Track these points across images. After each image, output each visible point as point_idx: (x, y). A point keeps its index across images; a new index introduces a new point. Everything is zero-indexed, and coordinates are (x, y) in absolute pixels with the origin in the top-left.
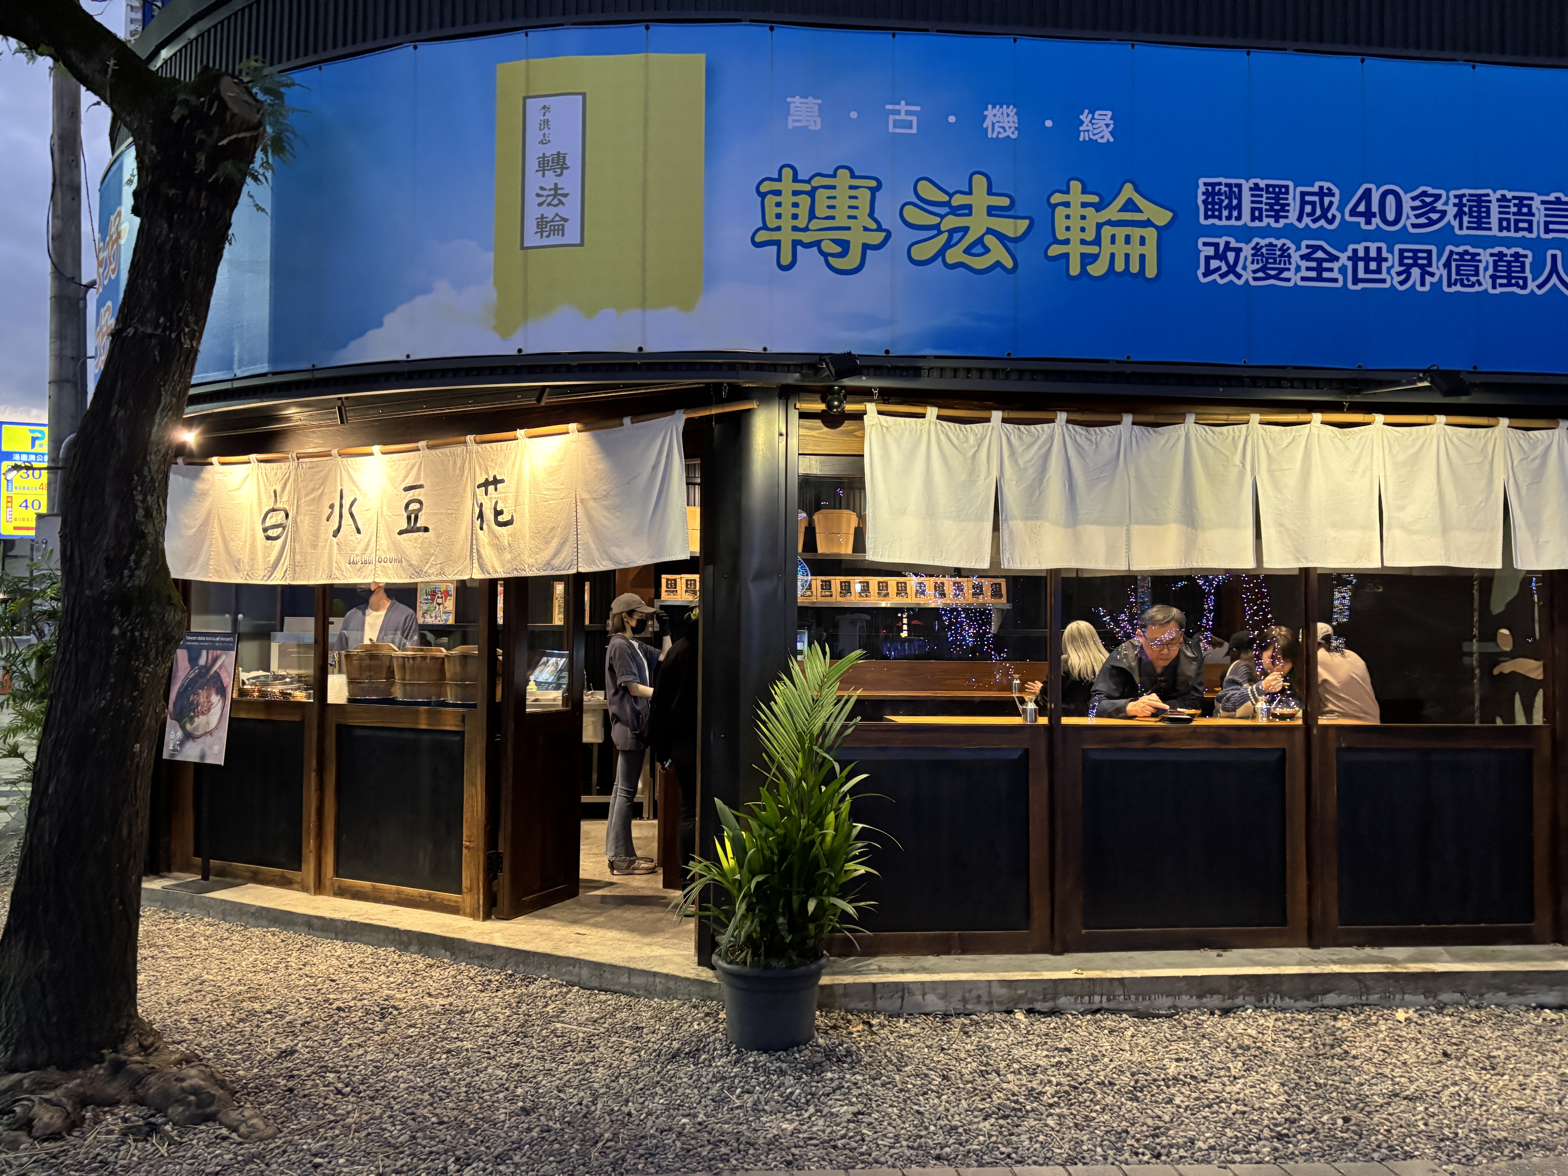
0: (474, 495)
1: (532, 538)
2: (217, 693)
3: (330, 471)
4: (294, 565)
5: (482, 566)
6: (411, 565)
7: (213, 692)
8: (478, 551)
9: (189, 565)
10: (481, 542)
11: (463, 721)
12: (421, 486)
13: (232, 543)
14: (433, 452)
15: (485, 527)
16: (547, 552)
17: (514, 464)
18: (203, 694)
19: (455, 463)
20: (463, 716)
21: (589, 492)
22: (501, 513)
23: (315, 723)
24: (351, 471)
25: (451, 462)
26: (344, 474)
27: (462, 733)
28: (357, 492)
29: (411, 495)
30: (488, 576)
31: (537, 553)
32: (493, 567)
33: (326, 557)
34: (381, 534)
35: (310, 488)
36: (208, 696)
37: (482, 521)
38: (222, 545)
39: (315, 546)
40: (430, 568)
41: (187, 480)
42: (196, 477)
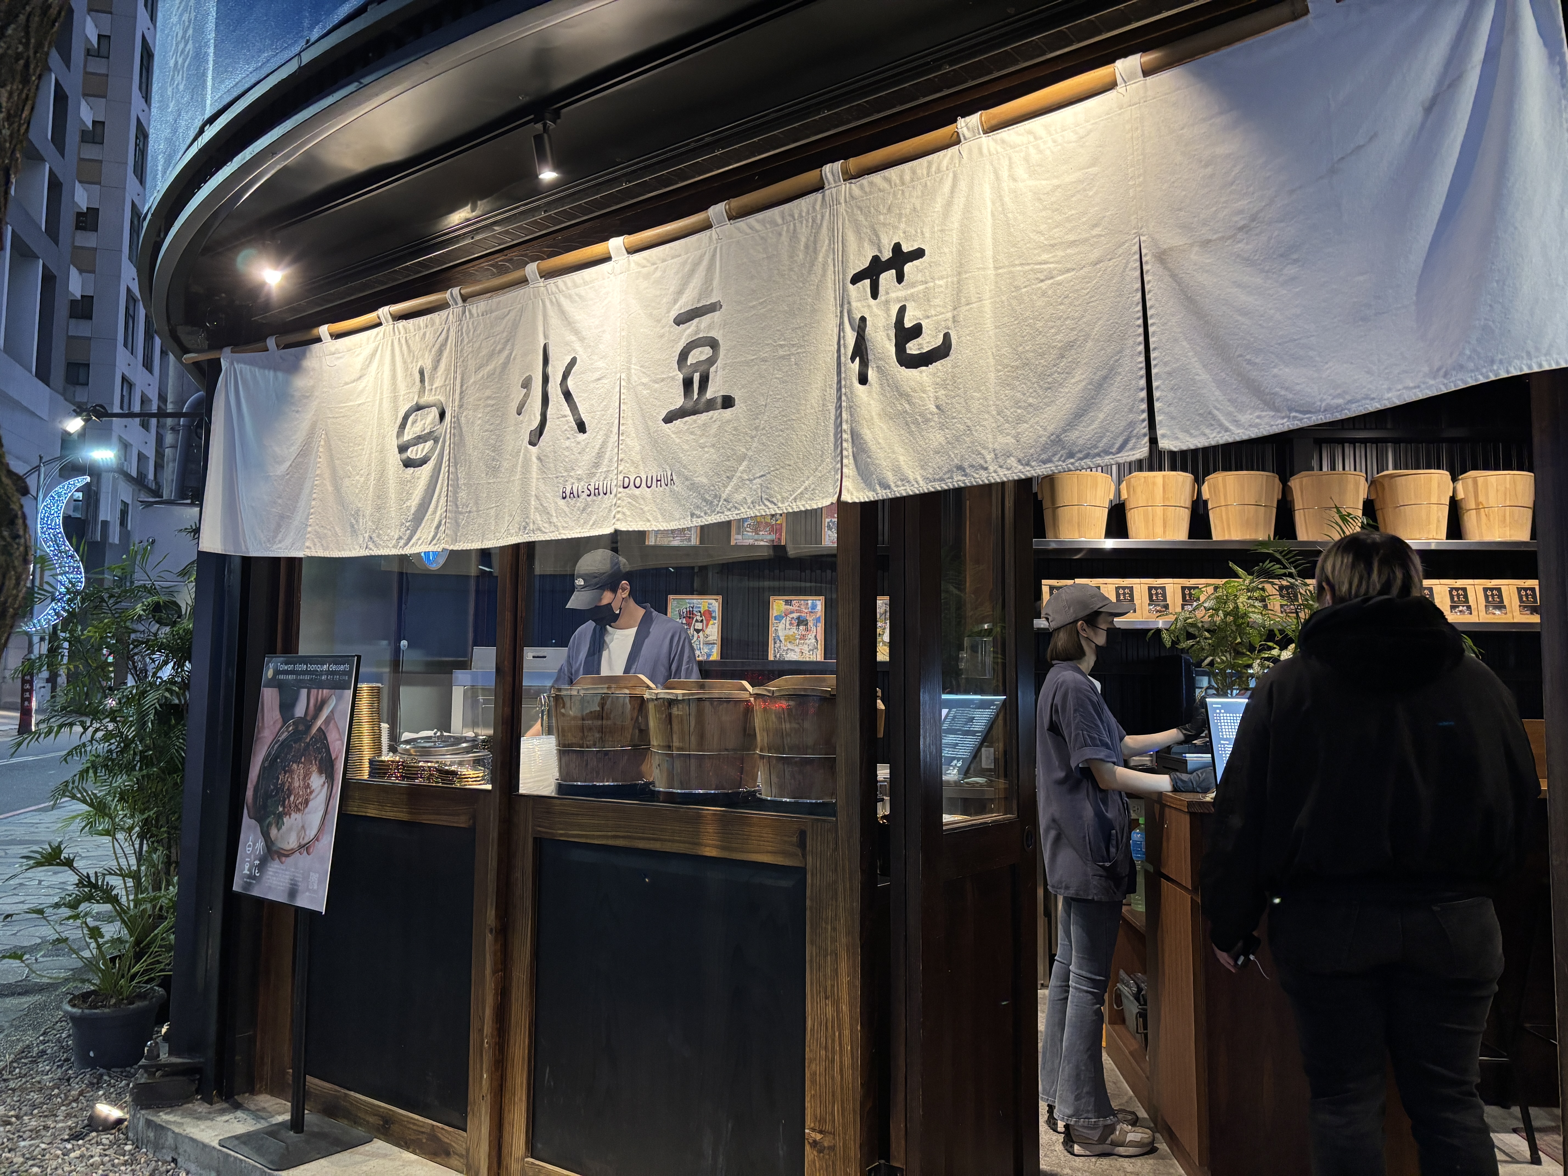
0: (844, 302)
1: (1004, 383)
2: (320, 772)
3: (522, 311)
4: (455, 511)
5: (865, 473)
6: (693, 487)
7: (314, 768)
8: (855, 436)
9: (277, 530)
10: (863, 412)
11: (802, 844)
12: (712, 308)
13: (347, 483)
14: (742, 223)
15: (871, 374)
16: (1050, 411)
17: (949, 204)
18: (298, 769)
19: (794, 236)
20: (802, 834)
21: (1186, 228)
22: (917, 331)
23: (494, 834)
24: (565, 303)
25: (785, 238)
26: (551, 312)
27: (799, 873)
28: (577, 346)
29: (690, 331)
30: (882, 494)
31: (1020, 420)
32: (897, 470)
33: (516, 488)
34: (628, 426)
35: (484, 352)
36: (307, 775)
37: (864, 364)
38: (330, 489)
39: (494, 470)
40: (737, 489)
41: (280, 375)
42: (294, 367)
